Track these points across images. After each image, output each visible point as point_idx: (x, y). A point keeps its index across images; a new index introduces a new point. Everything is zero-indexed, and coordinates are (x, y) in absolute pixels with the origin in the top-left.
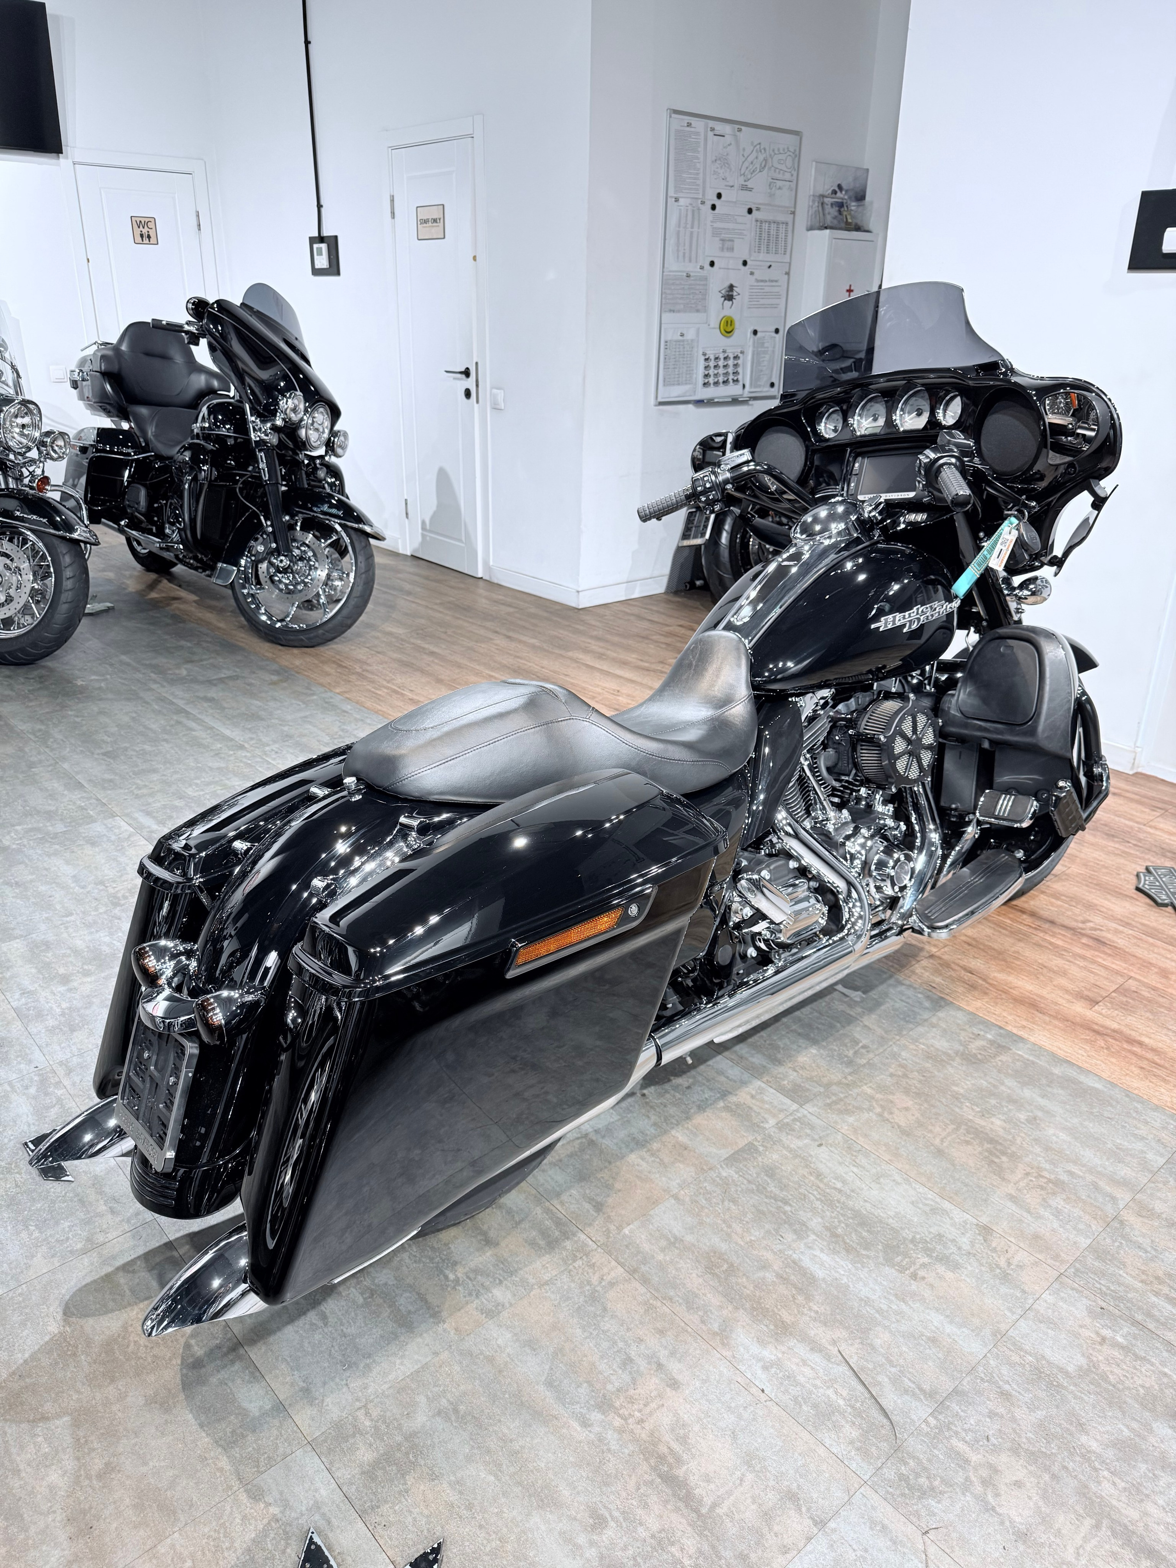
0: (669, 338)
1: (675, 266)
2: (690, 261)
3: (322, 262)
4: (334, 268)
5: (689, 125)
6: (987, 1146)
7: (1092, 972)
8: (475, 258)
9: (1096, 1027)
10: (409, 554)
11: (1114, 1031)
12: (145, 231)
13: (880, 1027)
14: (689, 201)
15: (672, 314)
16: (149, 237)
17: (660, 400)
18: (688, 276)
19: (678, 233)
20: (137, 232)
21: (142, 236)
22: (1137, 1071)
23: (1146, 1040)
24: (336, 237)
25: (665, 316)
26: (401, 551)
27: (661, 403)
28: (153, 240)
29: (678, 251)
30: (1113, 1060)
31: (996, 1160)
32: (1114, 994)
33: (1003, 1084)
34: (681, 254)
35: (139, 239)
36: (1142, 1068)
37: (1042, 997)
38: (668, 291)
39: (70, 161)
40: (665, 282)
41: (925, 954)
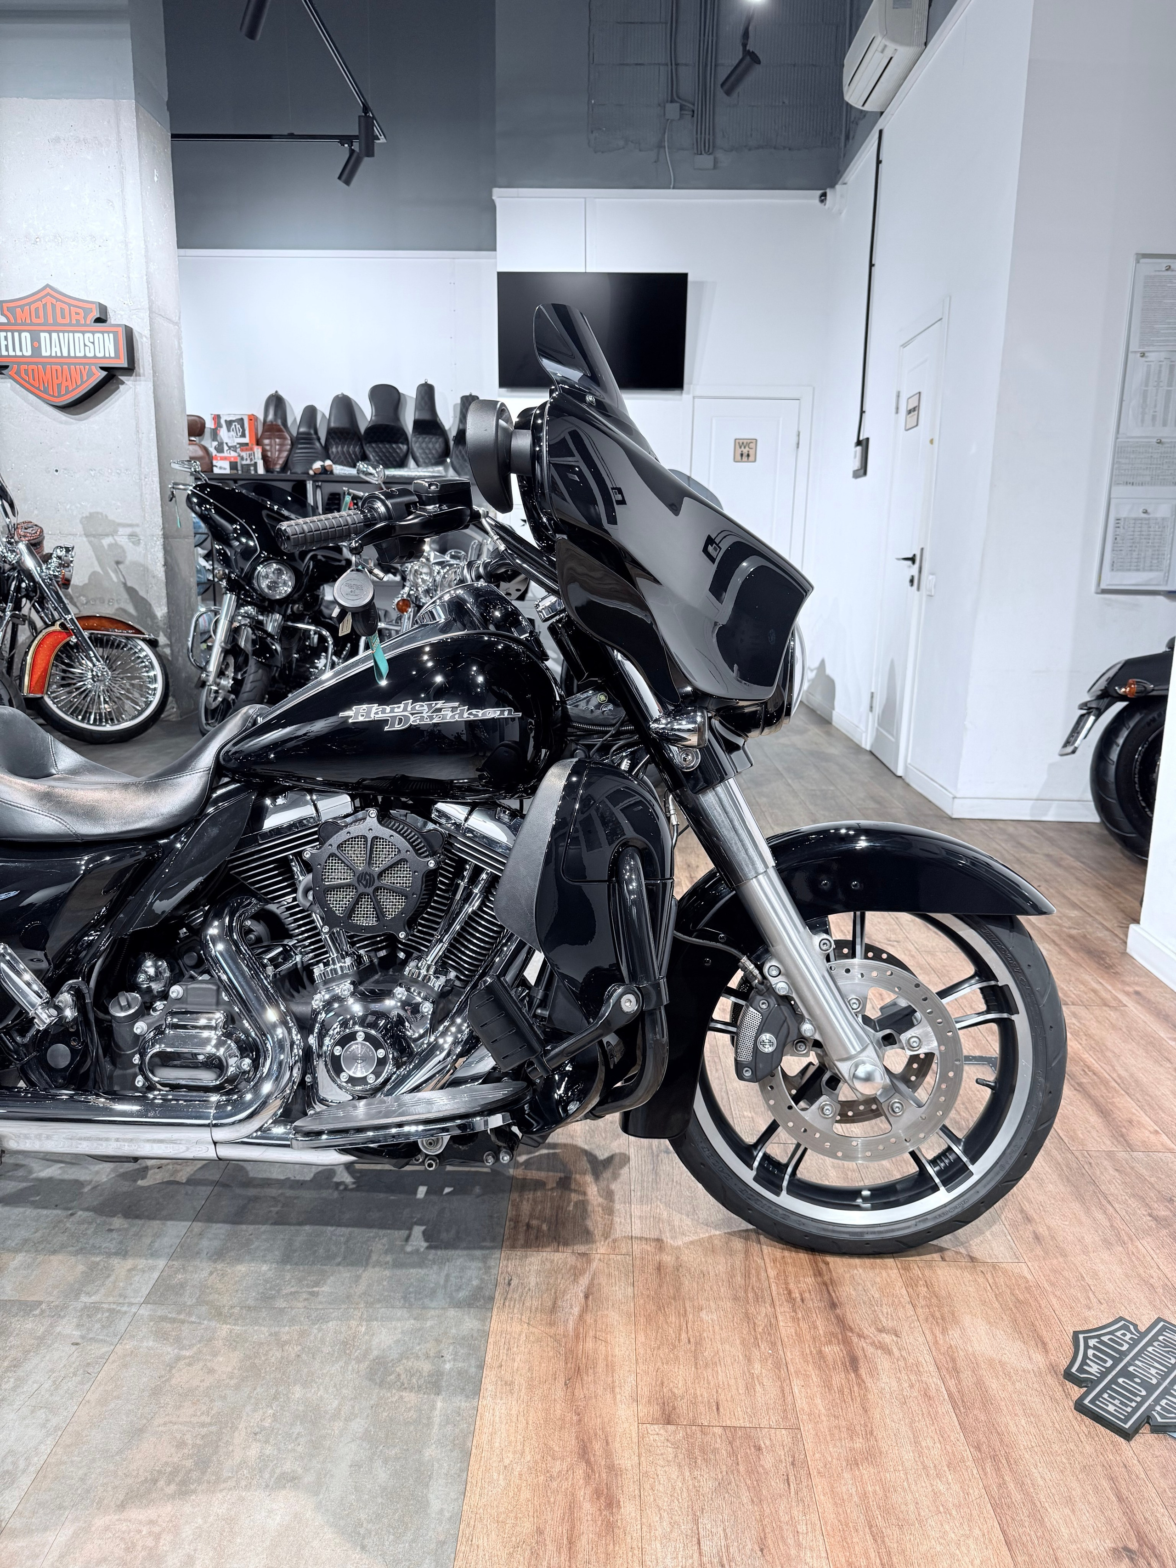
0: (1123, 514)
1: (1135, 431)
2: (1165, 424)
3: (856, 464)
4: (863, 470)
5: (1169, 268)
6: (189, 1463)
7: (749, 1389)
8: (932, 442)
9: (597, 1446)
10: (868, 748)
11: (611, 1468)
12: (745, 451)
13: (370, 1286)
14: (1163, 355)
15: (1129, 487)
16: (748, 455)
17: (1103, 586)
18: (1160, 442)
19: (1145, 394)
20: (739, 452)
21: (742, 455)
22: (527, 1526)
23: (628, 1509)
24: (868, 439)
25: (1118, 491)
26: (863, 746)
27: (1104, 592)
28: (751, 458)
29: (1143, 414)
30: (526, 1494)
31: (161, 1483)
32: (718, 1431)
33: (347, 1420)
34: (1148, 418)
35: (738, 457)
36: (540, 1532)
37: (610, 1368)
38: (1123, 461)
39: (691, 396)
40: (1119, 451)
41: (581, 1248)
